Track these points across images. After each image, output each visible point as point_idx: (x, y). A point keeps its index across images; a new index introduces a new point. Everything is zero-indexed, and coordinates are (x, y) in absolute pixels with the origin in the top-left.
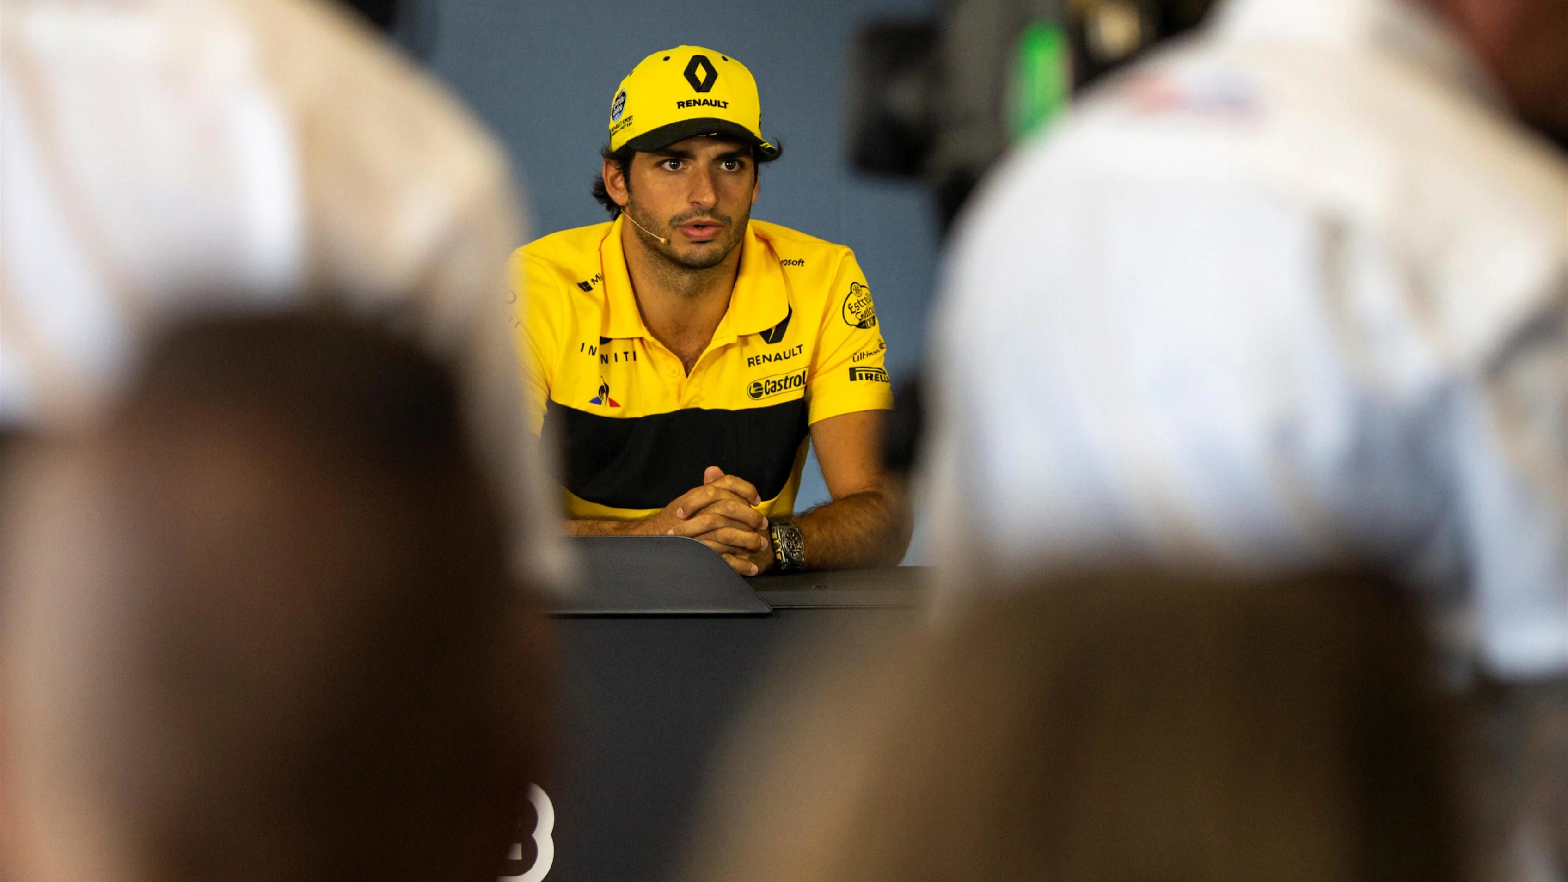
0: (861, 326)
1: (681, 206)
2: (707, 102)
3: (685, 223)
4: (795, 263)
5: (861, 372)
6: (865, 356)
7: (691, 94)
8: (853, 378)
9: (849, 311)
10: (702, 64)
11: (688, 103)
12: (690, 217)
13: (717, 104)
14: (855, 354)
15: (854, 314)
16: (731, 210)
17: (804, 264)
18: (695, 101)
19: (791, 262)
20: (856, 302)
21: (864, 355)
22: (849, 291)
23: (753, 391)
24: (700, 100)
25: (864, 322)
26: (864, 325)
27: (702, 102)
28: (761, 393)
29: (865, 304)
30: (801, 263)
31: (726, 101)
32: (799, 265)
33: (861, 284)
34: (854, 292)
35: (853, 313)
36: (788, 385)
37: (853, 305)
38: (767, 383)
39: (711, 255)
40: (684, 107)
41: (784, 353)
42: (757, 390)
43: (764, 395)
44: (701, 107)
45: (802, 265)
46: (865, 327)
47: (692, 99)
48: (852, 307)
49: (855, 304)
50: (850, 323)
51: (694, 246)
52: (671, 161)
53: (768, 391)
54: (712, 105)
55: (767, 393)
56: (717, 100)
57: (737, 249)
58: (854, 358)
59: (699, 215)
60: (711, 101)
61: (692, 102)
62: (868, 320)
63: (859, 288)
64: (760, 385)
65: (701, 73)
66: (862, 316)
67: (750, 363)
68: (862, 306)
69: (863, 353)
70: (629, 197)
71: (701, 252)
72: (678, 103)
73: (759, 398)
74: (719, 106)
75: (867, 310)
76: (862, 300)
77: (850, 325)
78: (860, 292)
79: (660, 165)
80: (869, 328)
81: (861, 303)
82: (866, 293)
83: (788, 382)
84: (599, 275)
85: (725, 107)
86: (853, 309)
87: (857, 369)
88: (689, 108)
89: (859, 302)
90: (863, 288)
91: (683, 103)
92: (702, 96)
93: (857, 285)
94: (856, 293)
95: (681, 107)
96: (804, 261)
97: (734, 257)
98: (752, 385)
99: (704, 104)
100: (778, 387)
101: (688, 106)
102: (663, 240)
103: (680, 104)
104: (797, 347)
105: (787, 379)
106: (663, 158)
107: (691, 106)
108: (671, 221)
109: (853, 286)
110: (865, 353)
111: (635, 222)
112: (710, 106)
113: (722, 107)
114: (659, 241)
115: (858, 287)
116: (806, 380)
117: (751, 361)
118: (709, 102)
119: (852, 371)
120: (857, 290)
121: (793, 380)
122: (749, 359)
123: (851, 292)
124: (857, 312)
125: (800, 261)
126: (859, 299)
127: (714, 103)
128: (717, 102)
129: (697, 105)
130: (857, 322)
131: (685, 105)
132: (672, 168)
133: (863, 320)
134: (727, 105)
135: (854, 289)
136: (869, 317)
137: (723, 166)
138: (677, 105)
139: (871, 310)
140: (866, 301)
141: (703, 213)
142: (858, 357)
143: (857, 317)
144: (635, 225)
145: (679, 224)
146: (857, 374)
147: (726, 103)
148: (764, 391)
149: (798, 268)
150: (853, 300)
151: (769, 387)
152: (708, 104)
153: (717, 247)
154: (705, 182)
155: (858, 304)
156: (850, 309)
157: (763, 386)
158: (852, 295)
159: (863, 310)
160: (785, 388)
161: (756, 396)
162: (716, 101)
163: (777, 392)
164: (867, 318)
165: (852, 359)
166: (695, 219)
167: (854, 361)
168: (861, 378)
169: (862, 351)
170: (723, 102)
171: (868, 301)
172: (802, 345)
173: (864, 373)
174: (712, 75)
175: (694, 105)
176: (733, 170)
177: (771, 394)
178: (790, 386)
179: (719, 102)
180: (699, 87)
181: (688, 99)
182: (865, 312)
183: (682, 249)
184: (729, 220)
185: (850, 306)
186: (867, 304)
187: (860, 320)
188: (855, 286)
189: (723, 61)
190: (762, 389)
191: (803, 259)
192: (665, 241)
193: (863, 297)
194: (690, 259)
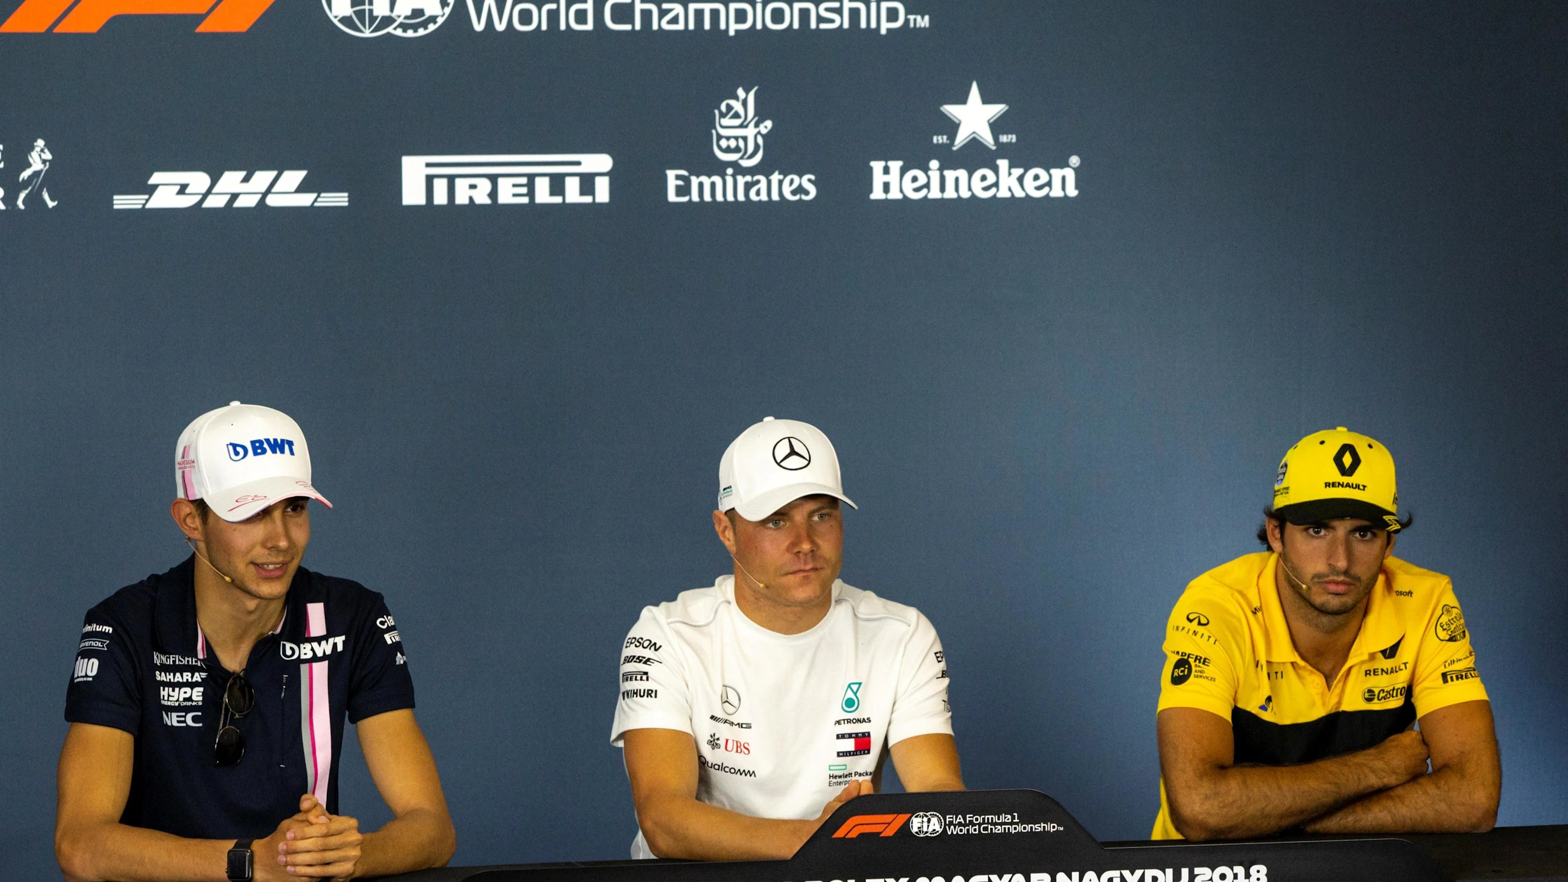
0: (1452, 639)
1: (1320, 567)
2: (1349, 484)
3: (1323, 580)
4: (1405, 594)
5: (1451, 675)
6: (1455, 663)
7: (1337, 477)
8: (1445, 681)
9: (1441, 629)
10: (1350, 452)
11: (1334, 485)
12: (1328, 576)
13: (1357, 487)
14: (1446, 662)
15: (1445, 632)
16: (1362, 571)
17: (1413, 595)
18: (1339, 483)
19: (1402, 593)
20: (1447, 620)
21: (1454, 661)
22: (1441, 612)
23: (1367, 696)
24: (1343, 483)
25: (1454, 636)
26: (1454, 639)
27: (1345, 484)
28: (1373, 699)
29: (1455, 622)
30: (1410, 594)
31: (1365, 485)
32: (1408, 595)
33: (1452, 606)
34: (1445, 612)
35: (1444, 630)
36: (1395, 695)
37: (1444, 623)
38: (1382, 692)
39: (1341, 606)
40: (1329, 487)
41: (1396, 667)
42: (1370, 696)
43: (1376, 701)
44: (1344, 489)
45: (1411, 596)
46: (1455, 641)
47: (1337, 481)
48: (1444, 625)
49: (1447, 622)
50: (1441, 638)
51: (1330, 597)
52: (1314, 528)
53: (1380, 698)
54: (1353, 487)
55: (1379, 699)
56: (1358, 483)
57: (1365, 601)
58: (1445, 666)
59: (1334, 575)
60: (1352, 484)
61: (1337, 484)
62: (1458, 634)
63: (1450, 609)
64: (1373, 692)
65: (1347, 460)
66: (1452, 632)
67: (1366, 674)
68: (1452, 624)
69: (1453, 660)
70: (1283, 549)
71: (1334, 602)
72: (1326, 483)
73: (1371, 702)
74: (1359, 488)
75: (1457, 626)
76: (1452, 619)
77: (1442, 640)
78: (1451, 613)
79: (1306, 530)
80: (1459, 641)
81: (1452, 621)
82: (1456, 612)
83: (1395, 691)
84: (1257, 608)
85: (1364, 490)
86: (1445, 627)
87: (1448, 673)
88: (1334, 489)
89: (1449, 621)
90: (1454, 609)
91: (1329, 484)
92: (1346, 480)
93: (1448, 607)
94: (1447, 613)
95: (1328, 487)
96: (1413, 592)
97: (1362, 605)
98: (1366, 690)
99: (1346, 486)
100: (1388, 696)
101: (1333, 486)
102: (1304, 586)
103: (1327, 485)
104: (1403, 663)
105: (1394, 689)
106: (1309, 526)
107: (1336, 487)
108: (1313, 578)
109: (1444, 609)
110: (1455, 660)
111: (1287, 569)
112: (1351, 489)
113: (1361, 489)
114: (1302, 587)
115: (1448, 609)
116: (1409, 691)
117: (1368, 672)
118: (1351, 485)
119: (1444, 675)
120: (1448, 611)
121: (1399, 691)
122: (1366, 671)
123: (1443, 613)
124: (1448, 629)
125: (1409, 592)
126: (1450, 618)
127: (1354, 486)
128: (1358, 486)
129: (1340, 487)
130: (1447, 637)
131: (1331, 486)
132: (1315, 533)
133: (1453, 635)
134: (1366, 488)
135: (1445, 611)
136: (1459, 632)
137: (1357, 535)
138: (1324, 485)
139: (1461, 627)
140: (1457, 619)
141: (1338, 573)
142: (1449, 664)
143: (1447, 634)
144: (1286, 571)
145: (1319, 581)
146: (1449, 677)
147: (1364, 487)
148: (1376, 697)
149: (1408, 598)
150: (1444, 619)
151: (1382, 695)
152: (1349, 487)
153: (1348, 600)
154: (1341, 550)
155: (1449, 623)
156: (1442, 627)
157: (1376, 693)
158: (1443, 616)
159: (1452, 627)
160: (1393, 697)
161: (1369, 700)
162: (1356, 485)
163: (1387, 700)
164: (1457, 633)
165: (1443, 666)
166: (1331, 578)
167: (1445, 667)
168: (1452, 680)
169: (1452, 659)
170: (1363, 486)
171: (1458, 619)
172: (1407, 663)
173: (1454, 676)
174: (1356, 461)
175: (1338, 486)
176: (1366, 538)
177: (1383, 700)
178: (1397, 696)
179: (1359, 485)
180: (1344, 472)
181: (1334, 481)
182: (1455, 628)
183: (1319, 598)
184: (1359, 579)
185: (1442, 625)
186: (1457, 622)
187: (1450, 635)
188: (1446, 608)
189: (1369, 448)
190: (1374, 695)
191: (1412, 590)
192: (1306, 587)
193: (1453, 616)
194: (1325, 607)
